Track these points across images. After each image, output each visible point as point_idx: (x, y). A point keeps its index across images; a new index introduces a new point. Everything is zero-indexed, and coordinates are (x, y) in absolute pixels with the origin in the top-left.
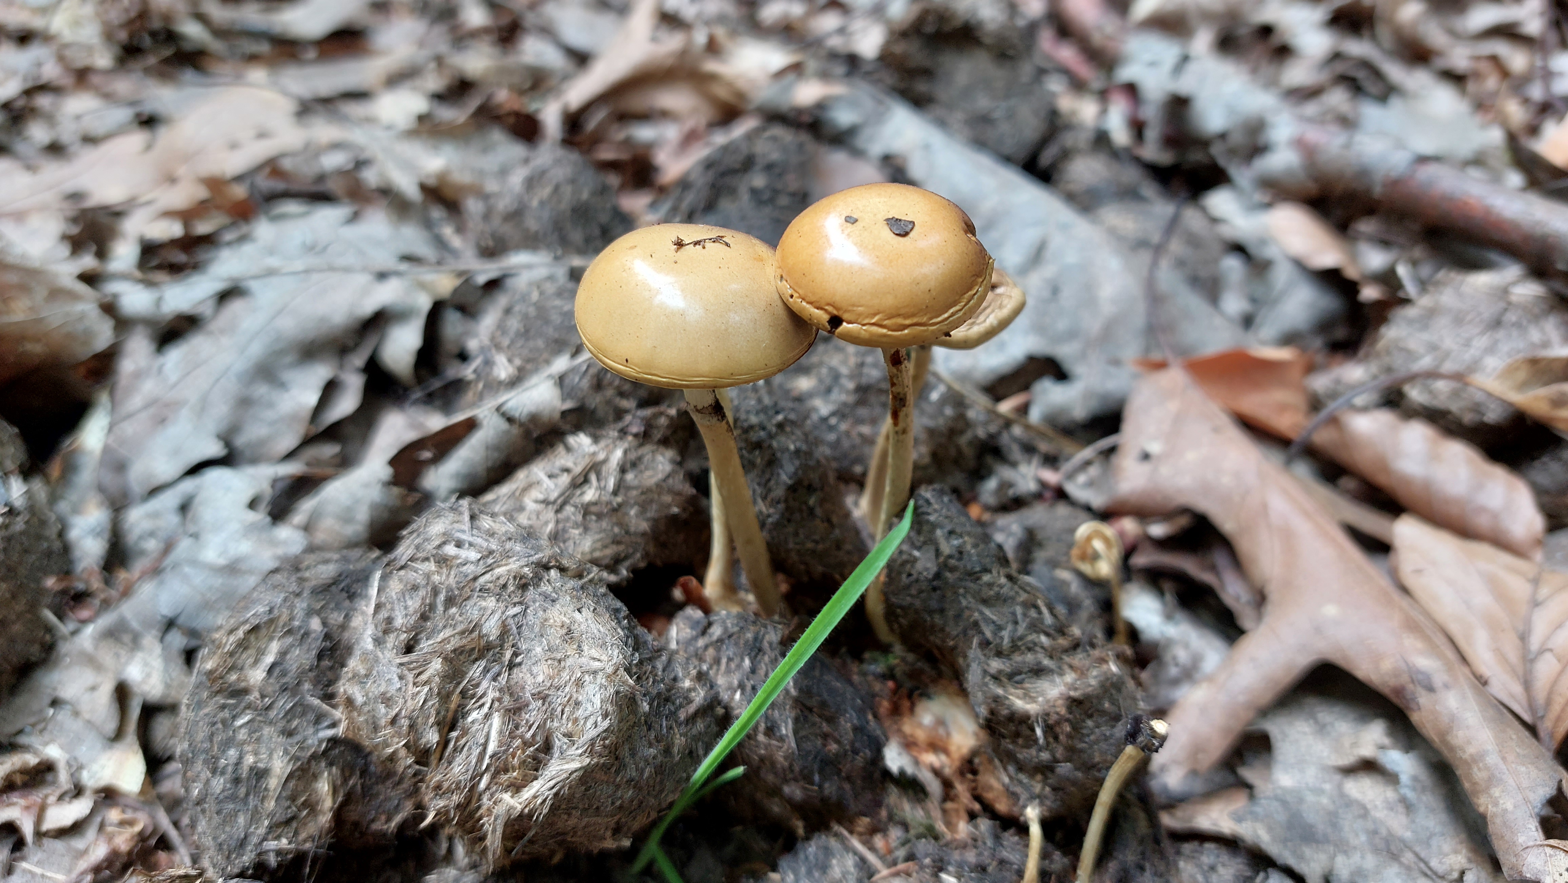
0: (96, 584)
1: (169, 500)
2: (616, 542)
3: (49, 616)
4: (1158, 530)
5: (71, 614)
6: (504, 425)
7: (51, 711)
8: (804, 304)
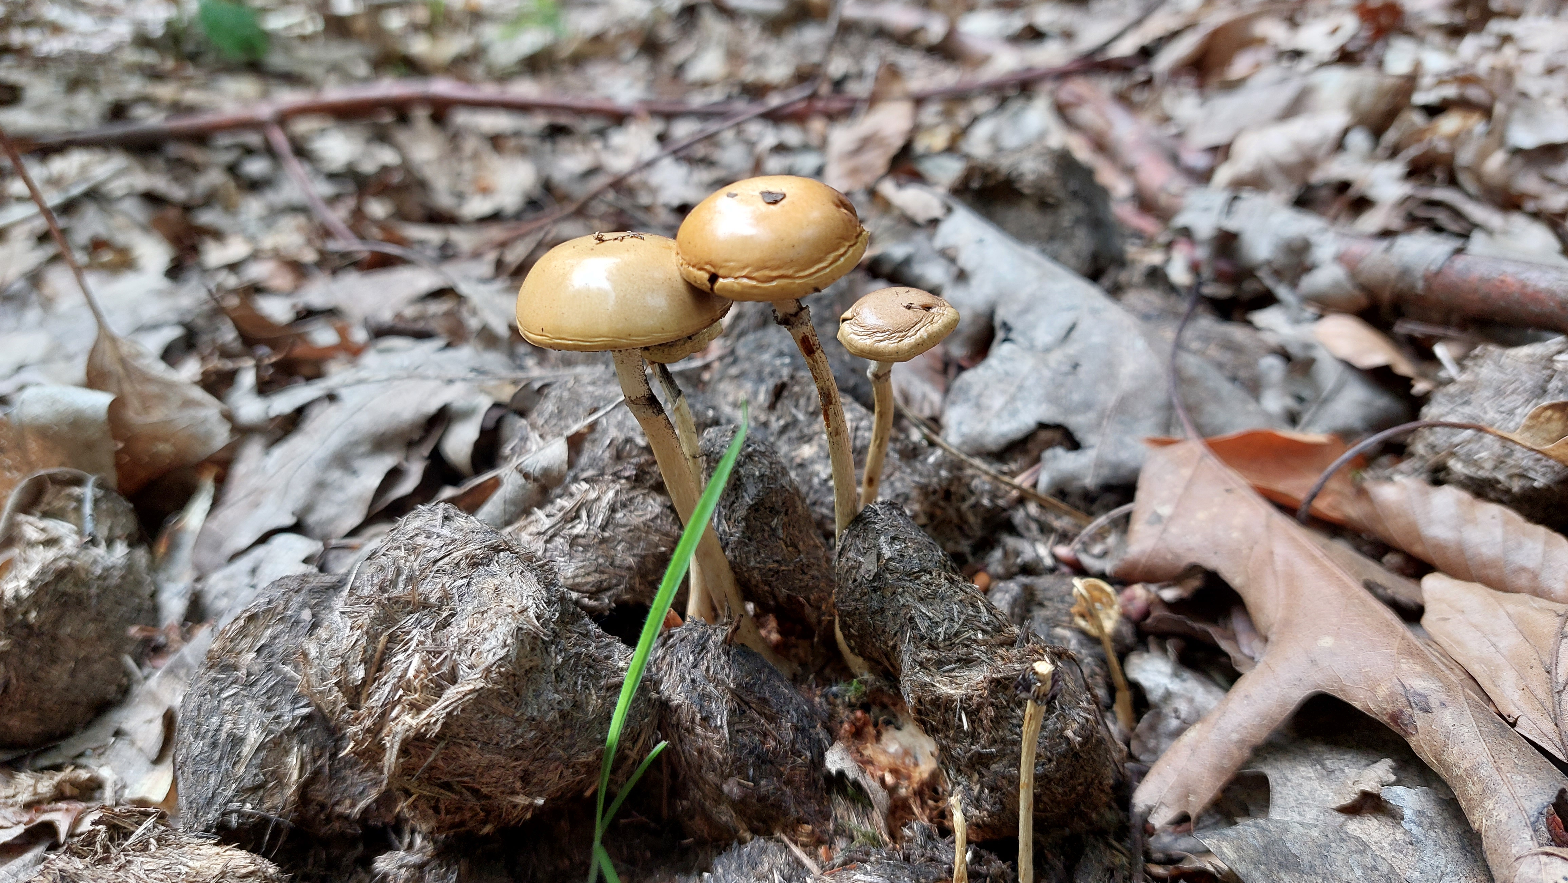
0: (175, 636)
1: (245, 563)
2: (599, 570)
3: (129, 661)
4: (1169, 594)
5: (148, 662)
6: (522, 481)
7: (113, 739)
8: (691, 269)
